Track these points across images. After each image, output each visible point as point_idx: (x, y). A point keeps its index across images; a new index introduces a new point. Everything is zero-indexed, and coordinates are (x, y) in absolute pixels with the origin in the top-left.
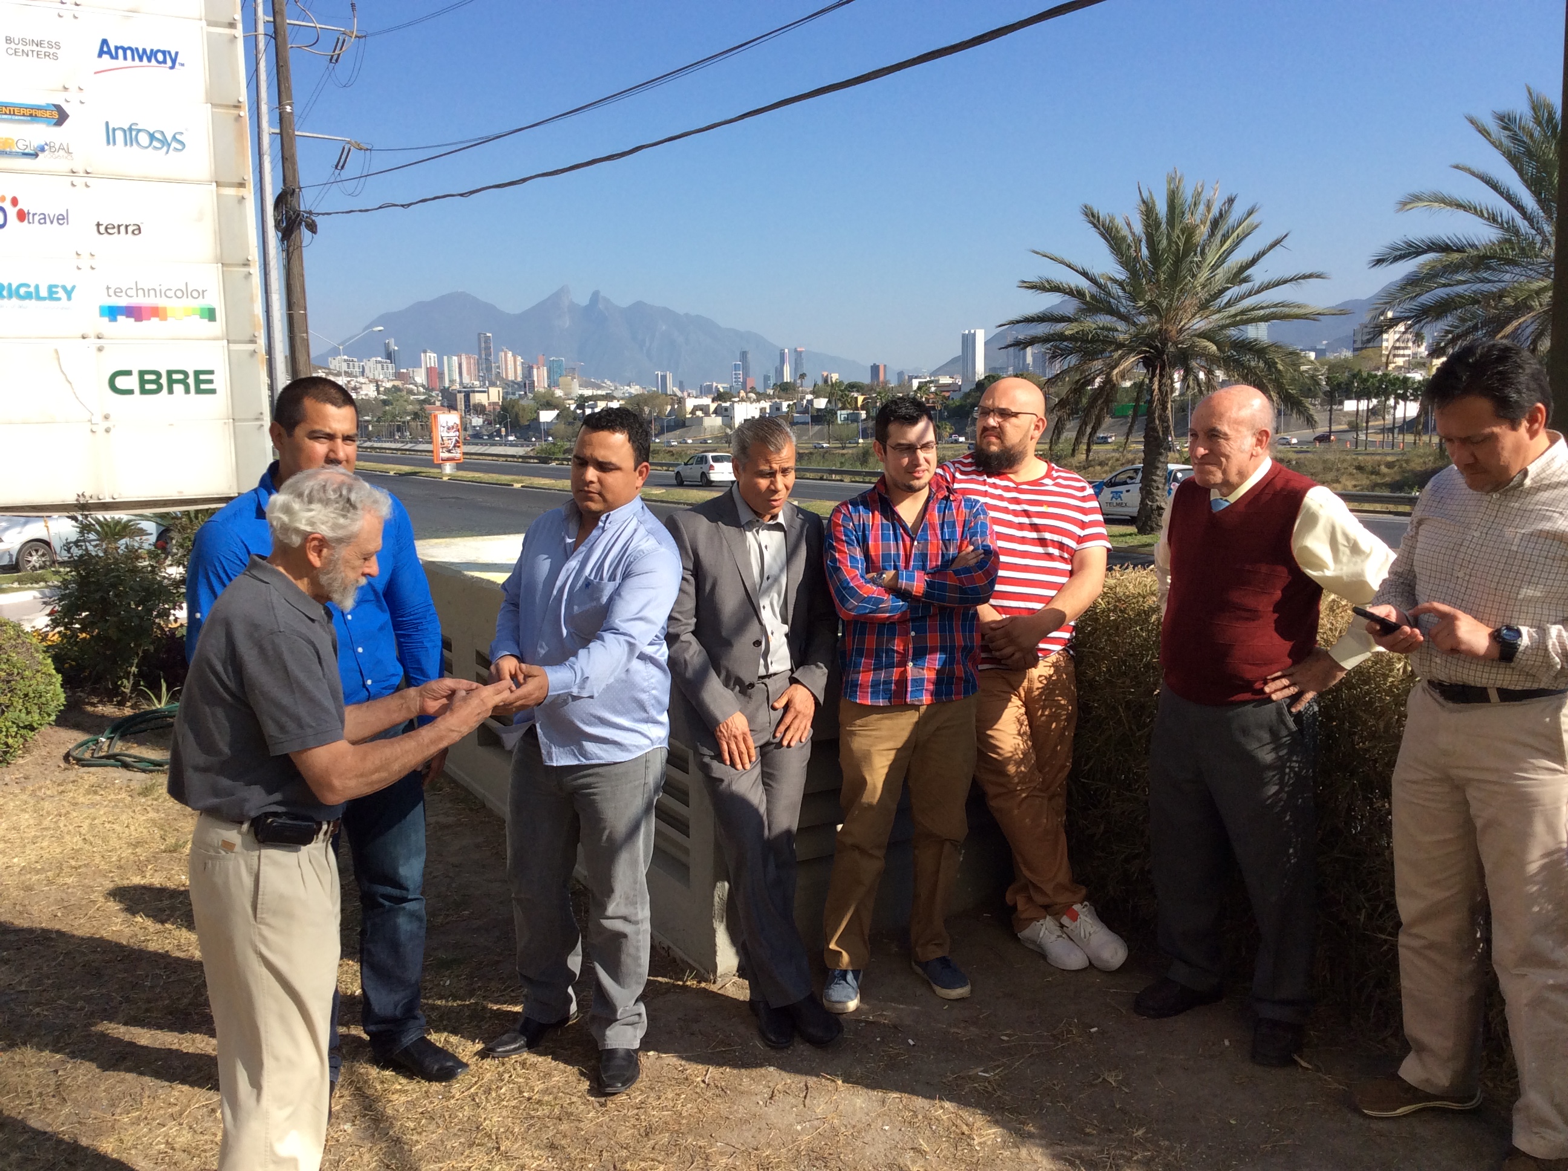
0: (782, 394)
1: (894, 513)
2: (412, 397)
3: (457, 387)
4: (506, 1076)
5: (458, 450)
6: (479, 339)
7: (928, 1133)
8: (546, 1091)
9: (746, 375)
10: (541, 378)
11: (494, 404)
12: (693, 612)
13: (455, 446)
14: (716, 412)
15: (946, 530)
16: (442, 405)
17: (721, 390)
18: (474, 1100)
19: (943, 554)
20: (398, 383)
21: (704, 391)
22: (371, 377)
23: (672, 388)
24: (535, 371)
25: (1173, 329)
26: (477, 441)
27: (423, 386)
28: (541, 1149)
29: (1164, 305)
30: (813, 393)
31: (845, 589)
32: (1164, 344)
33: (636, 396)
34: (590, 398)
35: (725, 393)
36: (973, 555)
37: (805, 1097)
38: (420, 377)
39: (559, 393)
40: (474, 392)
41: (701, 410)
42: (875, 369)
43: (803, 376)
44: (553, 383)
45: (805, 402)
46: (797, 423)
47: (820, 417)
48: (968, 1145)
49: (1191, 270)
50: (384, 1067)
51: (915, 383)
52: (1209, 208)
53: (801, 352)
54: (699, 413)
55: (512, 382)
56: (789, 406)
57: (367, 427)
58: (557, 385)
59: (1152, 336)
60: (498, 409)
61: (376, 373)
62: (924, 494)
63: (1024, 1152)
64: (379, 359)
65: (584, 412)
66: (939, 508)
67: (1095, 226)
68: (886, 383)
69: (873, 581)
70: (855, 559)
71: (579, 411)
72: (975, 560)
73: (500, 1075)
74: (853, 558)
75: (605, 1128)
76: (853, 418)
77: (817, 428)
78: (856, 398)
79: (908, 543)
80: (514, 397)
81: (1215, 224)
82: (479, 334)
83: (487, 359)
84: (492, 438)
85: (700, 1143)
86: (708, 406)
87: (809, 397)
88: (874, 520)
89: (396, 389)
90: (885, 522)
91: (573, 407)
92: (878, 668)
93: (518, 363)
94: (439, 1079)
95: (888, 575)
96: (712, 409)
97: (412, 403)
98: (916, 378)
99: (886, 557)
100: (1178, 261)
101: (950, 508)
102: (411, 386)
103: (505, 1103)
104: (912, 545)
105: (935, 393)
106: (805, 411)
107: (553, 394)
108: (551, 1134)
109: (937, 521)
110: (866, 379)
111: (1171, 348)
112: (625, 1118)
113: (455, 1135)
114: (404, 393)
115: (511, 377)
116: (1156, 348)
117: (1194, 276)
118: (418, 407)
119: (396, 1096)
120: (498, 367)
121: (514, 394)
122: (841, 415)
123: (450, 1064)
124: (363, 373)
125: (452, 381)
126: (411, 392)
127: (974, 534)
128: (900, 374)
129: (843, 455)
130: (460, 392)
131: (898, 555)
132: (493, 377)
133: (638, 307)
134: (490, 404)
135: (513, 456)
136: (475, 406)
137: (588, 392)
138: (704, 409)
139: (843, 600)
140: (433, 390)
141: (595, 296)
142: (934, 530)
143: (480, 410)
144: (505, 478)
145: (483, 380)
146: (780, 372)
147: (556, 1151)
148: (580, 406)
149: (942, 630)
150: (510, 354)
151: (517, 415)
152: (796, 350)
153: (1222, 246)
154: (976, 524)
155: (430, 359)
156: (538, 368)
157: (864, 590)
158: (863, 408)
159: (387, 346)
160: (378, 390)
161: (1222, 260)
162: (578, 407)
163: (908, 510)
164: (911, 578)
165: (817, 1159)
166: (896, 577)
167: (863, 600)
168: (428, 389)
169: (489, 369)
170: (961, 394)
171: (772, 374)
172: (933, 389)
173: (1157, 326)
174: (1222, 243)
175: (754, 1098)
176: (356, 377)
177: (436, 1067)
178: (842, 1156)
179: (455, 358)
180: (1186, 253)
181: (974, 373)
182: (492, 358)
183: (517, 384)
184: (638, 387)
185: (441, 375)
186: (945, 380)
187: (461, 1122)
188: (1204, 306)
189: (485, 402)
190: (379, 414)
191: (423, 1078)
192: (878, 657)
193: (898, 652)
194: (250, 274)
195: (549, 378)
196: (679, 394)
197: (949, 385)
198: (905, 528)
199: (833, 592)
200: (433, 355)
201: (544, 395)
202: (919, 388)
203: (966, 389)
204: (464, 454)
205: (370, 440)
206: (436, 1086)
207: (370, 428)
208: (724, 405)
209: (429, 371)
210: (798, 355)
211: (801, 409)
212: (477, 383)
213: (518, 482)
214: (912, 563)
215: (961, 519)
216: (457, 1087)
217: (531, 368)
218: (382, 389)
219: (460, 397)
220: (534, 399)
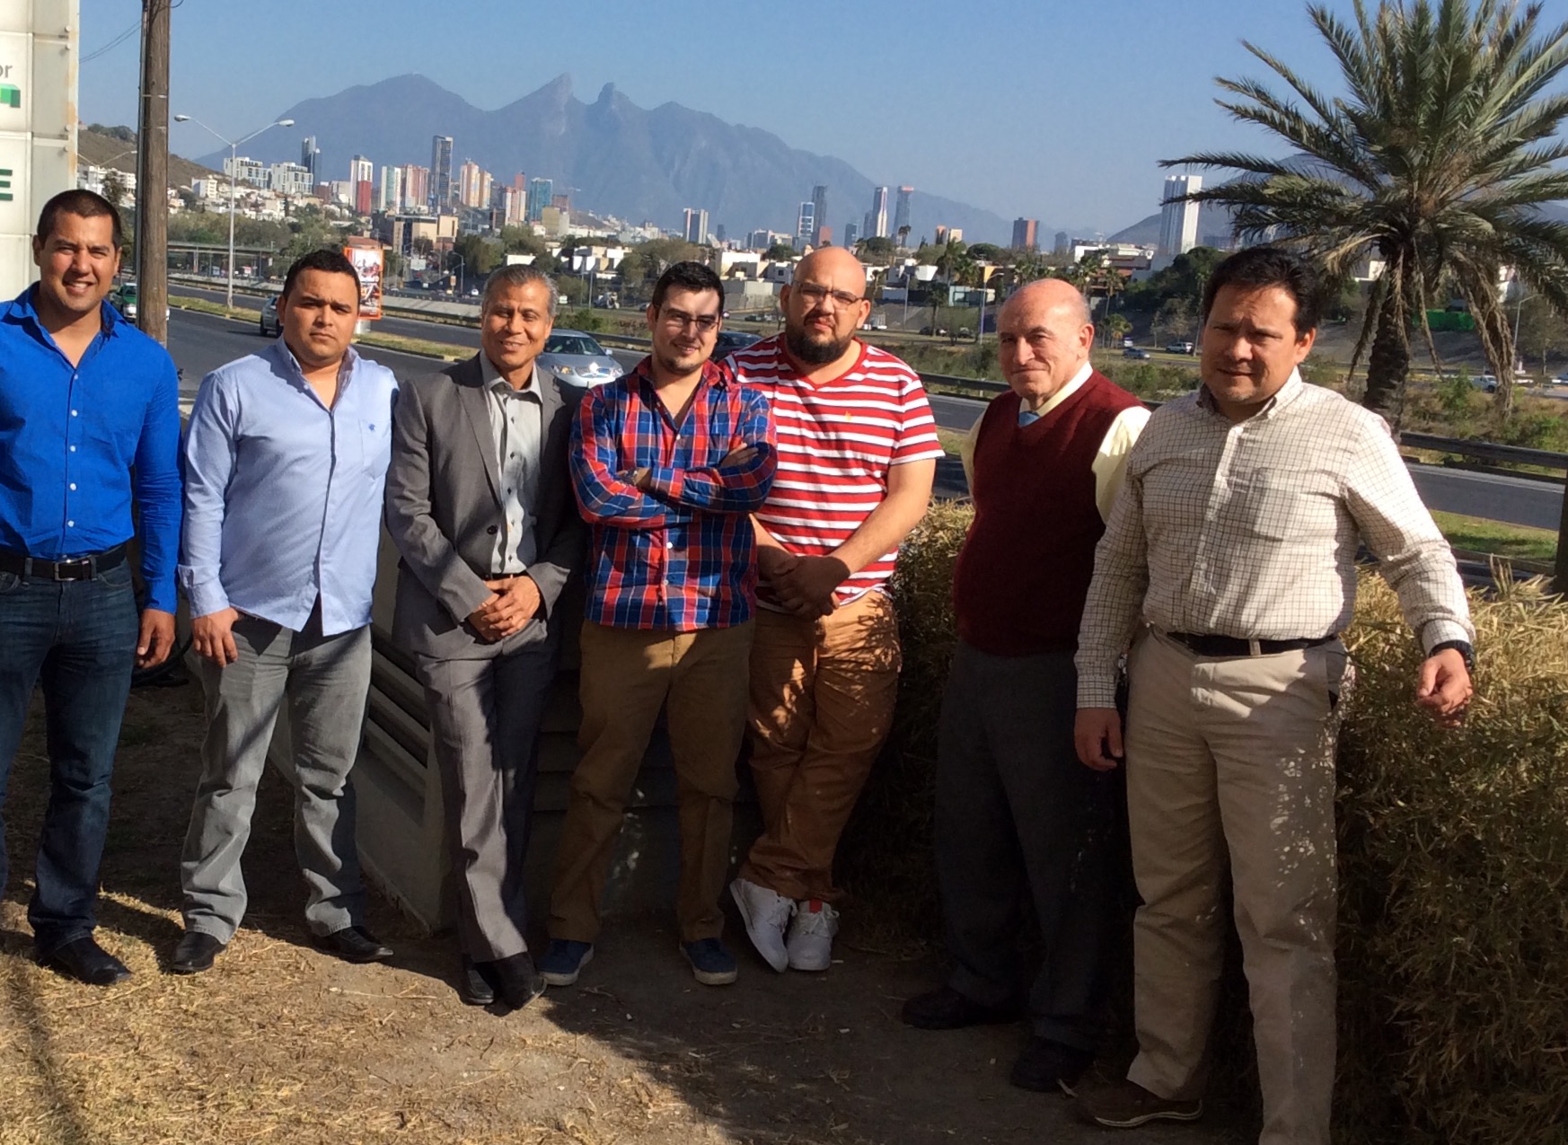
0: (870, 255)
1: (656, 399)
2: (332, 223)
3: (396, 211)
4: (169, 988)
5: (376, 303)
6: (435, 143)
7: (603, 1097)
8: (208, 1007)
9: (819, 222)
10: (516, 209)
11: (446, 240)
12: (427, 492)
13: (371, 296)
14: (766, 275)
15: (716, 423)
16: (372, 237)
17: (779, 242)
18: (128, 1004)
19: (710, 451)
20: (315, 201)
21: (752, 243)
22: (279, 190)
23: (706, 235)
24: (509, 195)
25: (1429, 202)
26: (414, 292)
27: (349, 208)
28: (181, 1055)
29: (1416, 161)
30: (916, 256)
31: (589, 485)
32: (1414, 221)
33: (651, 242)
34: (582, 241)
35: (785, 248)
36: (745, 453)
37: (485, 1050)
38: (346, 196)
39: (539, 230)
40: (418, 220)
41: (744, 270)
42: (1021, 226)
43: (904, 230)
44: (533, 215)
45: (902, 268)
46: (887, 301)
47: (923, 295)
48: (642, 1112)
49: (1464, 110)
50: (41, 965)
51: (1080, 252)
52: (1503, 20)
53: (907, 193)
54: (740, 275)
55: (475, 210)
56: (875, 273)
57: (266, 260)
58: (539, 219)
59: (1396, 207)
60: (450, 247)
61: (287, 184)
62: (695, 378)
63: (699, 1127)
64: (293, 165)
65: (571, 262)
66: (710, 398)
67: (1325, 33)
68: (1035, 247)
69: (625, 479)
70: (606, 452)
71: (564, 259)
72: (747, 460)
73: (163, 986)
74: (602, 451)
75: (256, 1046)
76: (973, 300)
77: (916, 310)
78: (982, 269)
79: (670, 437)
80: (475, 233)
81: (1507, 45)
82: (436, 137)
83: (442, 175)
84: (437, 289)
85: (351, 1072)
86: (755, 265)
87: (910, 262)
88: (634, 406)
89: (312, 209)
90: (645, 409)
91: (556, 253)
92: (627, 585)
93: (486, 183)
94: (97, 983)
95: (640, 474)
96: (760, 270)
97: (331, 231)
98: (1084, 244)
99: (642, 452)
100: (1446, 95)
101: (724, 399)
102: (333, 207)
103: (159, 1011)
104: (674, 439)
105: (1109, 270)
106: (901, 284)
107: (530, 232)
108: (197, 1043)
109: (707, 414)
110: (1003, 241)
111: (1423, 226)
112: (282, 1042)
113: (98, 1032)
114: (322, 216)
115: (474, 203)
116: (1400, 226)
117: (1469, 122)
118: (339, 237)
119: (46, 992)
120: (457, 188)
121: (475, 227)
122: (956, 293)
123: (110, 967)
124: (268, 184)
125: (390, 204)
126: (331, 215)
127: (751, 429)
128: (1060, 237)
129: (951, 354)
130: (399, 219)
131: (657, 451)
132: (449, 200)
133: (670, 109)
134: (439, 240)
135: (456, 317)
136: (417, 240)
137: (581, 232)
138: (749, 269)
139: (587, 498)
140: (362, 214)
141: (607, 92)
142: (703, 422)
143: (424, 247)
144: (434, 347)
145: (434, 204)
146: (872, 221)
147: (196, 1059)
148: (568, 252)
149: (706, 542)
150: (475, 170)
151: (475, 259)
152: (900, 190)
153: (1518, 77)
154: (753, 419)
155: (363, 169)
156: (514, 192)
157: (612, 487)
158: (991, 284)
159: (305, 147)
160: (286, 209)
161: (1519, 99)
162: (563, 253)
163: (674, 396)
164: (667, 476)
165: (471, 1103)
166: (650, 474)
167: (610, 499)
168: (356, 213)
169: (444, 186)
170: (1148, 274)
171: (859, 224)
172: (1106, 263)
173: (1405, 192)
174: (1520, 72)
175: (429, 1045)
176: (259, 188)
177: (96, 969)
178: (499, 1105)
179: (398, 170)
180: (1458, 84)
181: (1179, 243)
182: (450, 174)
183: (482, 213)
184: (655, 230)
185: (376, 194)
186: (1127, 250)
187: (108, 1021)
188: (1481, 167)
189: (433, 237)
190: (284, 243)
191: (80, 979)
192: (628, 572)
193: (651, 566)
194: (67, 49)
195: (527, 207)
196: (716, 244)
197: (1134, 258)
198: (666, 418)
199: (575, 486)
200: (368, 164)
201: (516, 232)
202: (1084, 260)
203: (1158, 267)
204: (384, 308)
205: (268, 279)
206: (91, 988)
207: (270, 262)
208: (778, 265)
209: (360, 186)
210: (902, 197)
211: (896, 281)
212: (424, 208)
213: (449, 353)
214: (673, 460)
215: (736, 411)
216: (112, 993)
217: (503, 191)
218: (292, 208)
219: (399, 227)
220: (501, 236)
